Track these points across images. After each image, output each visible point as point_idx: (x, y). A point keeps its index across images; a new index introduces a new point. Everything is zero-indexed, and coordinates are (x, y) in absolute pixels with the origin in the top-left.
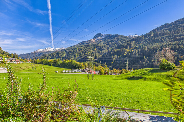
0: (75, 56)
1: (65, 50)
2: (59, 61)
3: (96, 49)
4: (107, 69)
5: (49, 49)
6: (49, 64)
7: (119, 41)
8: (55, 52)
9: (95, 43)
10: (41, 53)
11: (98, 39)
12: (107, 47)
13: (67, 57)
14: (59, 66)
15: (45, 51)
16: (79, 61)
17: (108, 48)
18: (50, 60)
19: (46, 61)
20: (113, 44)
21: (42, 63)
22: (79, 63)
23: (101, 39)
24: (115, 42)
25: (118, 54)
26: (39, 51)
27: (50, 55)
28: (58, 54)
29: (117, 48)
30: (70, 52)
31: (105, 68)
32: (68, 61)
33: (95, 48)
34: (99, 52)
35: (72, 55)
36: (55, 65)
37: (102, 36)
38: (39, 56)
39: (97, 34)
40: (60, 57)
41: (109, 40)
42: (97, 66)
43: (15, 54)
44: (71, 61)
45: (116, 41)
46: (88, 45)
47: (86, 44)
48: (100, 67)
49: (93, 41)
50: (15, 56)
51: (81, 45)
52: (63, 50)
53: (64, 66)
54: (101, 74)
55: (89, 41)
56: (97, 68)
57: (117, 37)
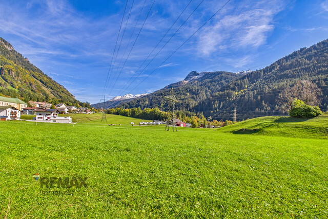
0: (160, 104)
1: (147, 96)
2: (139, 111)
3: (188, 94)
4: (203, 120)
5: (128, 97)
6: (125, 114)
7: (223, 81)
8: (135, 99)
9: (187, 86)
10: (118, 102)
11: (192, 80)
12: (205, 90)
13: (151, 106)
14: (138, 117)
15: (124, 98)
16: (165, 110)
17: (206, 91)
18: (127, 110)
19: (123, 110)
20: (214, 86)
21: (117, 113)
22: (164, 113)
23: (196, 80)
24: (217, 83)
25: (221, 98)
26: (115, 99)
27: (129, 104)
28: (138, 101)
29: (219, 91)
30: (156, 99)
31: (201, 119)
32: (150, 110)
33: (187, 92)
34: (193, 98)
35: (156, 103)
36: (133, 115)
37: (198, 74)
38: (116, 106)
39: (191, 73)
40: (141, 106)
41: (208, 80)
42: (190, 116)
43: (87, 102)
44: (153, 110)
45: (218, 81)
46: (178, 89)
47: (176, 87)
48: (195, 119)
49: (185, 83)
50: (87, 105)
51: (168, 89)
52: (145, 96)
53: (145, 117)
54: (194, 126)
55: (180, 82)
56: (190, 119)
57: (220, 76)
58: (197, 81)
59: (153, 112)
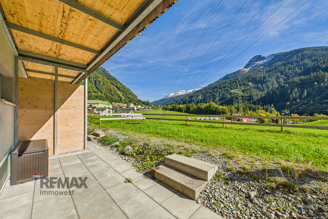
0: (214, 98)
1: (200, 91)
2: (193, 106)
3: (250, 84)
4: (275, 114)
5: (180, 93)
6: (180, 110)
7: (307, 61)
8: (187, 95)
9: (248, 74)
10: (172, 98)
11: (255, 66)
12: (275, 77)
13: (204, 100)
14: (192, 112)
15: (177, 95)
16: (222, 104)
17: (278, 78)
18: (181, 106)
19: (178, 106)
20: (290, 69)
21: (173, 110)
22: (221, 107)
23: (261, 65)
24: (295, 64)
25: (302, 85)
26: (169, 96)
27: (182, 100)
28: (191, 97)
29: (300, 75)
30: (209, 92)
31: (271, 112)
32: (205, 105)
33: (249, 81)
34: (258, 88)
35: (210, 98)
36: (188, 111)
37: (264, 58)
38: (170, 102)
39: (253, 58)
40: (194, 101)
41: (280, 63)
42: (254, 110)
43: (148, 101)
44: (208, 104)
45: (298, 62)
46: (237, 79)
47: (233, 77)
48: (262, 113)
49: (245, 71)
50: (147, 104)
51: (224, 81)
52: (197, 91)
53: (199, 112)
55: (238, 72)
56: (254, 114)
57: (300, 54)
58: (263, 67)
59: (208, 107)
